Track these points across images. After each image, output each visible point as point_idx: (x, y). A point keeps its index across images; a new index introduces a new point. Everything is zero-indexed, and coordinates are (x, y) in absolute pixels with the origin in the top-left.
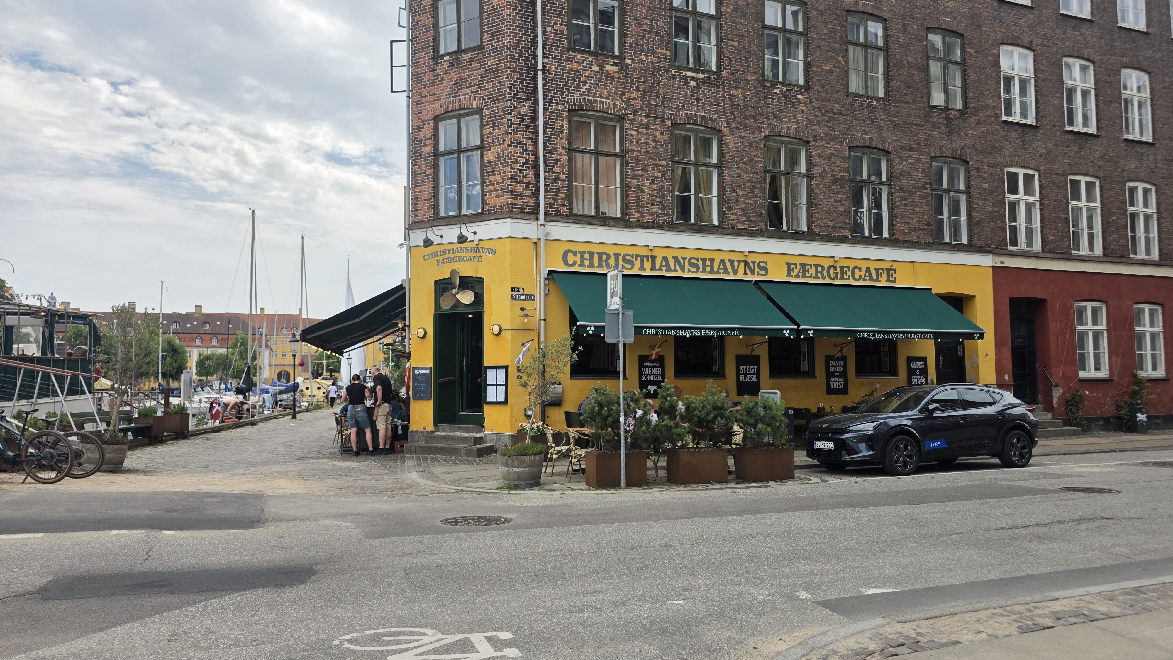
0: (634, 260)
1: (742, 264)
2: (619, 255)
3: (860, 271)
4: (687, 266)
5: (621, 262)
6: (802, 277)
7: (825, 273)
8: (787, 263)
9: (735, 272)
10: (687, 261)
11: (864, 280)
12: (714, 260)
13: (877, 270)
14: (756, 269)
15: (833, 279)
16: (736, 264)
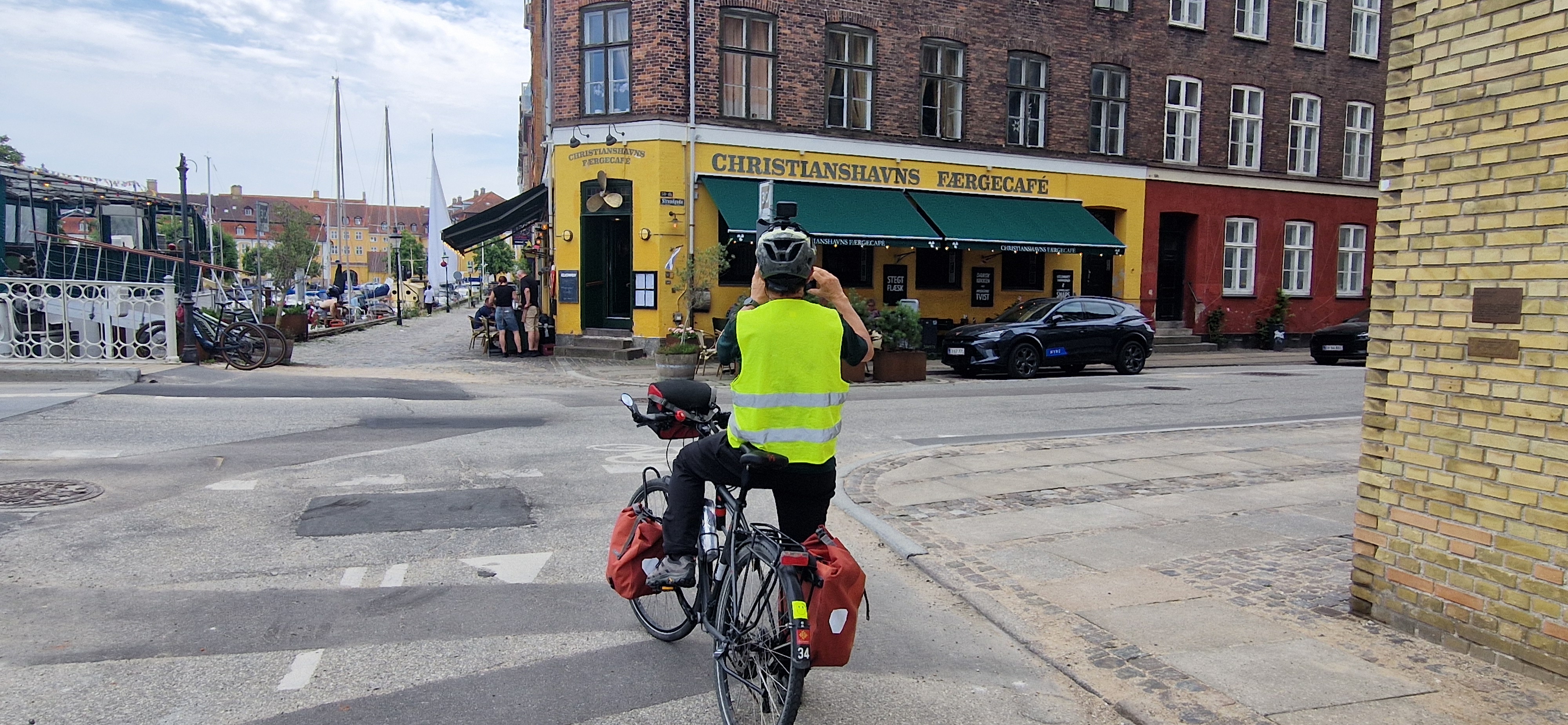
0: (784, 165)
1: (894, 172)
2: (769, 159)
3: (1012, 181)
4: (838, 173)
5: (771, 168)
6: (954, 187)
7: (977, 182)
8: (939, 172)
9: (886, 180)
10: (838, 167)
11: (1016, 191)
12: (865, 167)
13: (1029, 180)
14: (908, 178)
15: (985, 189)
16: (887, 172)
